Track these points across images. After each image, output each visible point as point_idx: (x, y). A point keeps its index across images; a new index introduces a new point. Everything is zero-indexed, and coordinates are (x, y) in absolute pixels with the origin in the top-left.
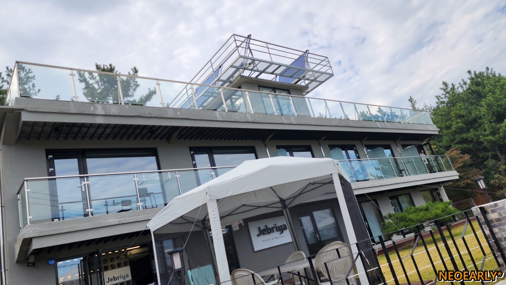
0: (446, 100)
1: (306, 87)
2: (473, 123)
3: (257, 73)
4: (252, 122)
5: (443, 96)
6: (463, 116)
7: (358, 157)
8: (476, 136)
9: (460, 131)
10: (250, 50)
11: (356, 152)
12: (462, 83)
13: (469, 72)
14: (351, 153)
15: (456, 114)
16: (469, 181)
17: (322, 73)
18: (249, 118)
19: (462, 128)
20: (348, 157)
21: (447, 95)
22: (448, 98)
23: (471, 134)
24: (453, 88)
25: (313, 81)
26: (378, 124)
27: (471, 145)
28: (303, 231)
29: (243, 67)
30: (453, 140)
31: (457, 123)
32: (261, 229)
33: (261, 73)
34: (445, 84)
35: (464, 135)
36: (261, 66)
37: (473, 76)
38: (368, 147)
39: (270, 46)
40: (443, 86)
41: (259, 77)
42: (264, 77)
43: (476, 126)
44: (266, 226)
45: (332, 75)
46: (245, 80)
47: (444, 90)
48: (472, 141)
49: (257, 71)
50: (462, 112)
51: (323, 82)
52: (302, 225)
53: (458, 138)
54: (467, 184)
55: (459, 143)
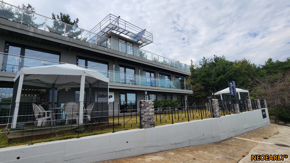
0: (203, 64)
1: (141, 44)
2: (209, 75)
3: (119, 33)
4: (107, 52)
5: (202, 62)
6: (207, 72)
7: (155, 77)
8: (209, 80)
9: (204, 77)
10: (118, 23)
11: (155, 75)
12: (211, 59)
13: (215, 56)
14: (153, 75)
15: (204, 70)
16: (200, 96)
17: (148, 40)
18: (106, 50)
19: (205, 76)
20: (151, 76)
21: (204, 62)
22: (204, 63)
23: (207, 79)
24: (206, 60)
25: (144, 42)
26: (166, 66)
27: (206, 83)
28: (120, 99)
29: (112, 29)
30: (201, 80)
31: (204, 74)
32: (100, 95)
33: (121, 33)
34: (204, 58)
35: (205, 79)
36: (121, 30)
37: (215, 58)
38: (160, 74)
39: (126, 23)
40: (203, 58)
41: (120, 35)
42: (122, 35)
43: (210, 76)
44: (103, 94)
45: (152, 42)
46: (113, 34)
47: (203, 60)
48: (207, 82)
49: (119, 32)
50: (207, 70)
51: (149, 44)
52: (120, 97)
53: (202, 79)
54: (199, 97)
55: (202, 81)
